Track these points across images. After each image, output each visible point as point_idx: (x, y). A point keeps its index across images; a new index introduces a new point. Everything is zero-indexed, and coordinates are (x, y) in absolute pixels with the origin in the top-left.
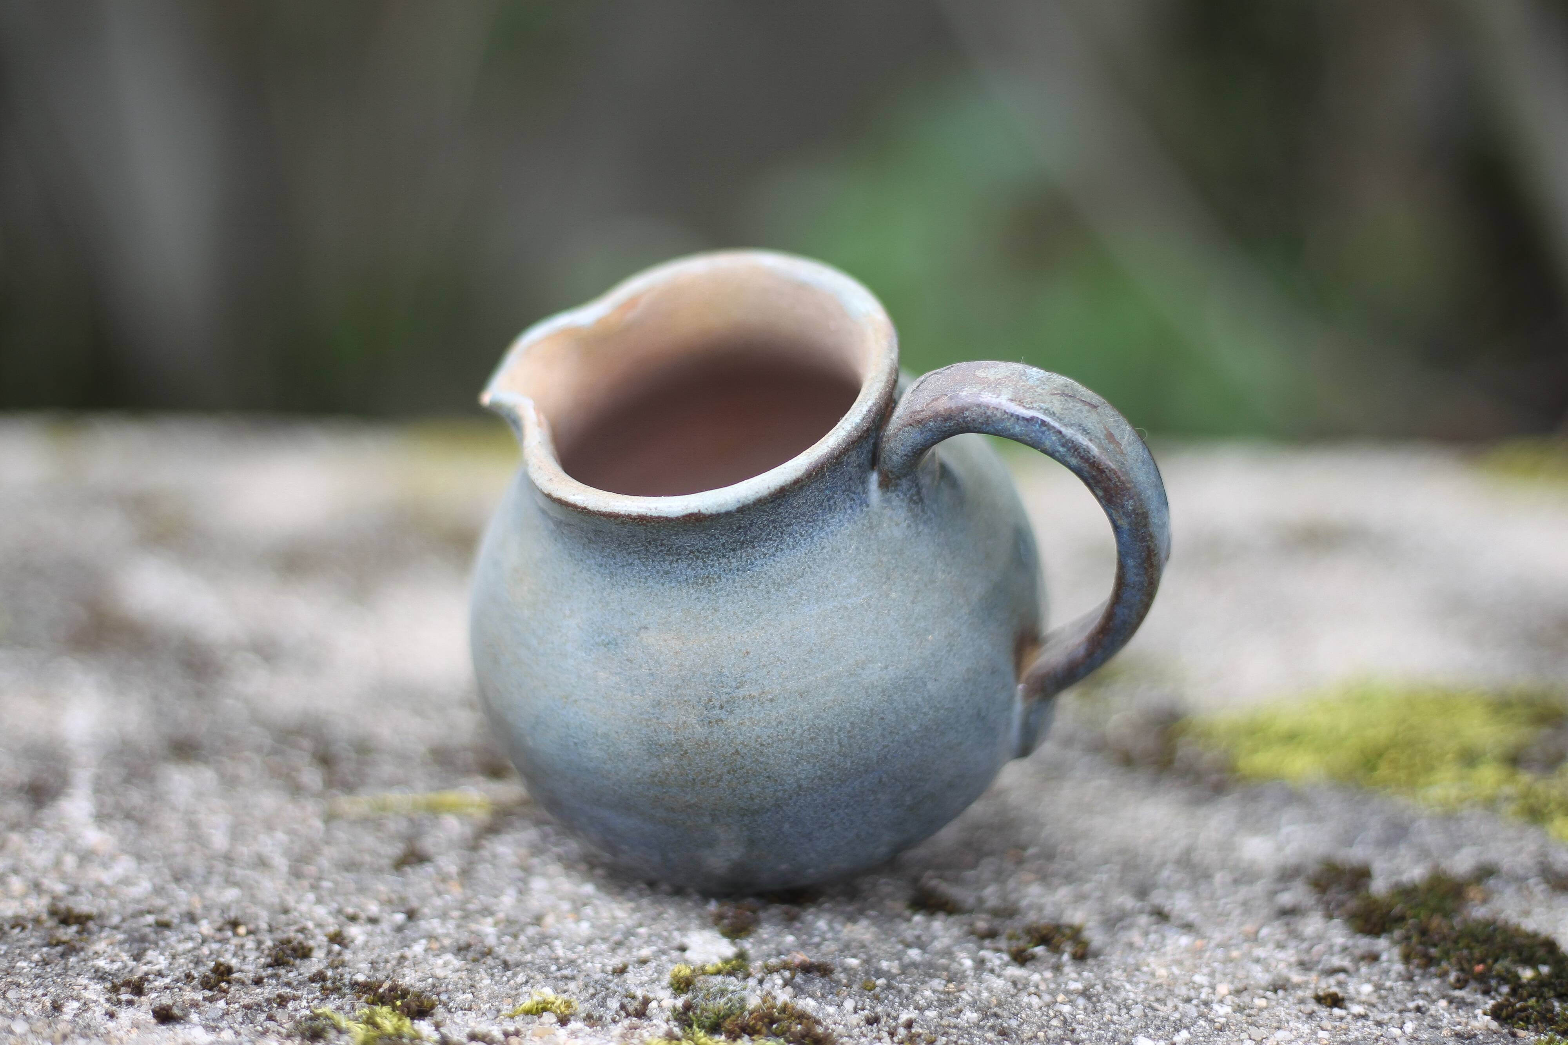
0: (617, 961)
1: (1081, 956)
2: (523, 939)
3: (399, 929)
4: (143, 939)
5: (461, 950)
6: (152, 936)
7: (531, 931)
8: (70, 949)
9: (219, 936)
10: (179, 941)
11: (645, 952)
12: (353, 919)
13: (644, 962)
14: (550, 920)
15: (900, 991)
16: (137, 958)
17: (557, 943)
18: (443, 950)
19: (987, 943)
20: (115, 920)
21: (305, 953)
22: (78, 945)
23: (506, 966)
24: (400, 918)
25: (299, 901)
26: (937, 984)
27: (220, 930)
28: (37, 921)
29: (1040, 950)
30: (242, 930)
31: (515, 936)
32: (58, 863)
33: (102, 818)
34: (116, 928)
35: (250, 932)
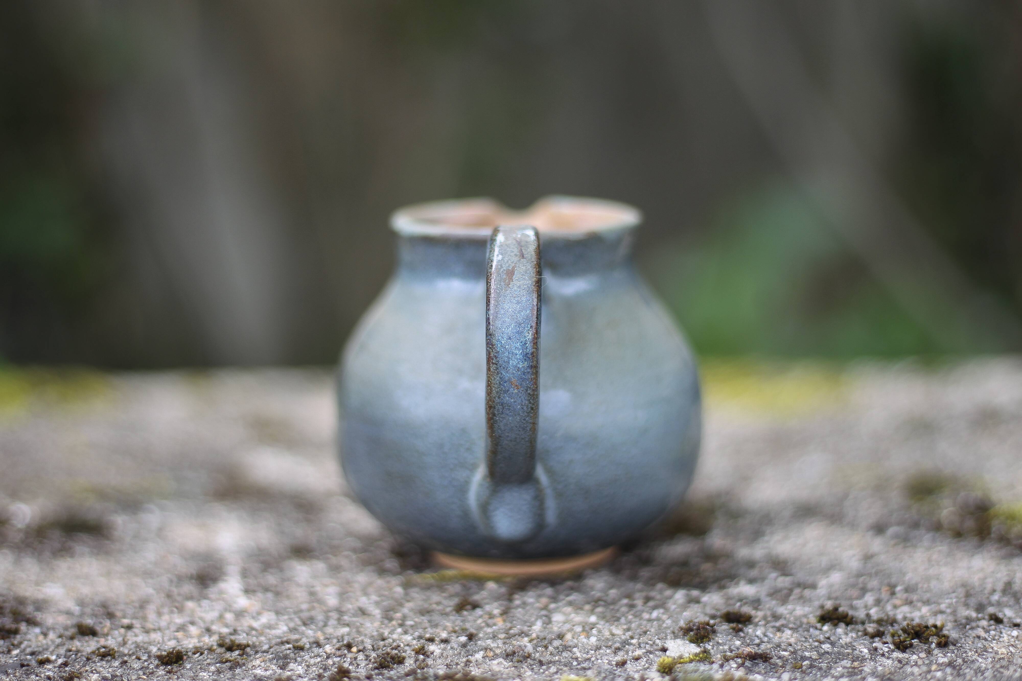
0: (619, 658)
1: (944, 644)
2: (550, 648)
3: (464, 646)
4: (286, 657)
5: (509, 656)
6: (292, 655)
7: (557, 643)
8: (235, 665)
9: (338, 653)
10: (311, 658)
11: (638, 652)
12: (431, 640)
13: (637, 659)
14: (569, 636)
15: (820, 669)
16: (283, 667)
17: (575, 650)
18: (496, 656)
19: (877, 639)
20: (265, 647)
21: (400, 661)
22: (241, 662)
23: (541, 663)
24: (463, 639)
25: (392, 632)
26: (847, 663)
27: (339, 649)
28: (211, 650)
29: (915, 641)
30: (354, 649)
31: (546, 647)
32: (221, 617)
33: (248, 591)
34: (266, 652)
35: (359, 651)
